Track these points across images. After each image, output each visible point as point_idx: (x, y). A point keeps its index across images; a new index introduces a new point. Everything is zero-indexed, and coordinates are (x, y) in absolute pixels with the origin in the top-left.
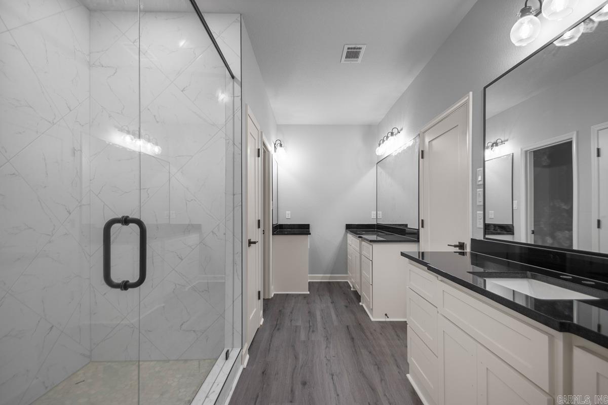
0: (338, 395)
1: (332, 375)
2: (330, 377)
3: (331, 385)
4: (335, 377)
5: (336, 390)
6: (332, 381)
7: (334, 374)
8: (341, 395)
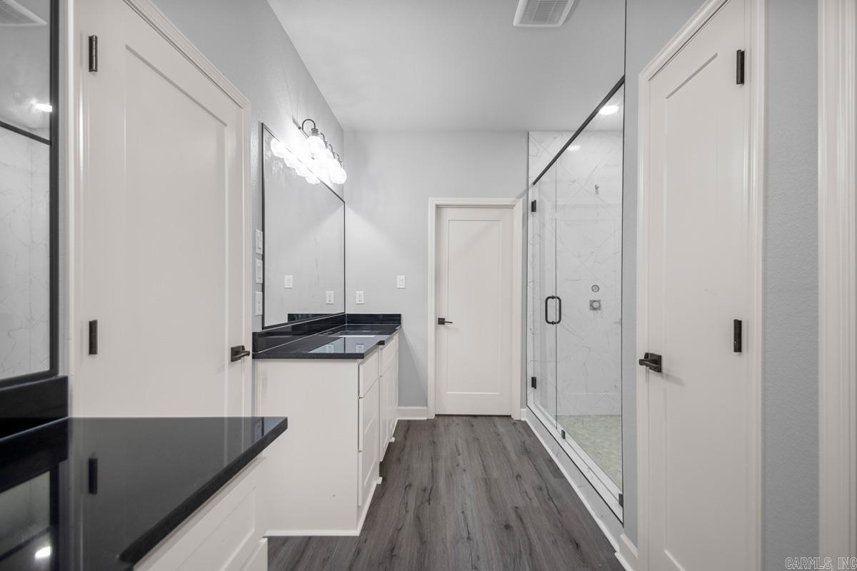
0: (463, 512)
1: (469, 538)
2: (472, 536)
3: (470, 524)
4: (465, 535)
5: (465, 519)
6: (470, 529)
7: (465, 539)
8: (459, 512)
